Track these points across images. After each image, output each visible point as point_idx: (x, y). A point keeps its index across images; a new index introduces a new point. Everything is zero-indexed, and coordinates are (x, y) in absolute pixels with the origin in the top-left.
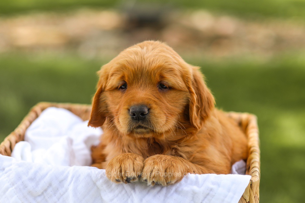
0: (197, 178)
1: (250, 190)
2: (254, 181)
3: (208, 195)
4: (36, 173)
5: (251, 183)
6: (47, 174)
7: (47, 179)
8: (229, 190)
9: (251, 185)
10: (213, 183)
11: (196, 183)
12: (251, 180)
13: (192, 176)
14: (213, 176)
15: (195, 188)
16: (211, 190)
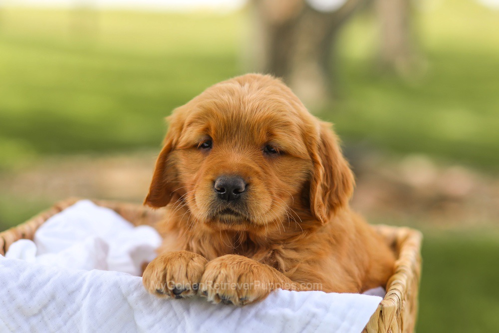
0: (292, 297)
1: (379, 320)
2: (385, 306)
3: (308, 323)
4: (31, 278)
5: (381, 310)
6: (49, 280)
7: (48, 288)
8: (343, 318)
9: (381, 311)
10: (318, 305)
11: (290, 304)
12: (380, 304)
13: (284, 293)
14: (318, 296)
15: (288, 312)
16: (314, 315)
